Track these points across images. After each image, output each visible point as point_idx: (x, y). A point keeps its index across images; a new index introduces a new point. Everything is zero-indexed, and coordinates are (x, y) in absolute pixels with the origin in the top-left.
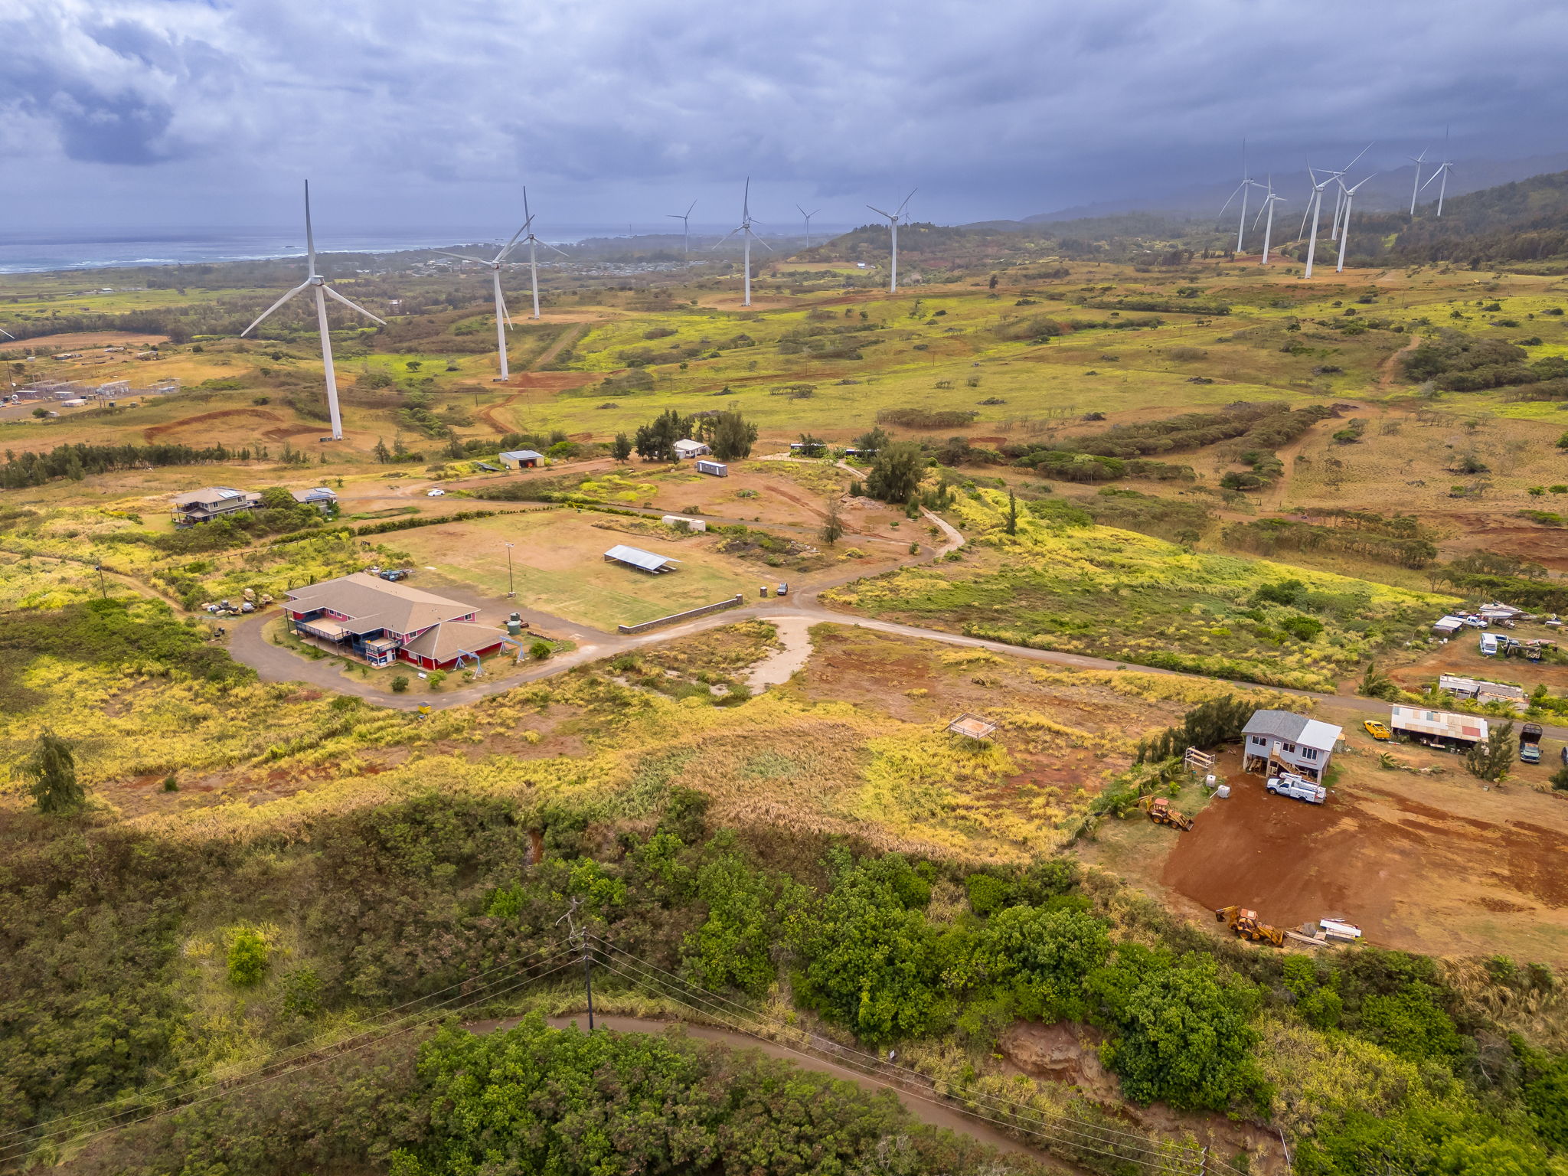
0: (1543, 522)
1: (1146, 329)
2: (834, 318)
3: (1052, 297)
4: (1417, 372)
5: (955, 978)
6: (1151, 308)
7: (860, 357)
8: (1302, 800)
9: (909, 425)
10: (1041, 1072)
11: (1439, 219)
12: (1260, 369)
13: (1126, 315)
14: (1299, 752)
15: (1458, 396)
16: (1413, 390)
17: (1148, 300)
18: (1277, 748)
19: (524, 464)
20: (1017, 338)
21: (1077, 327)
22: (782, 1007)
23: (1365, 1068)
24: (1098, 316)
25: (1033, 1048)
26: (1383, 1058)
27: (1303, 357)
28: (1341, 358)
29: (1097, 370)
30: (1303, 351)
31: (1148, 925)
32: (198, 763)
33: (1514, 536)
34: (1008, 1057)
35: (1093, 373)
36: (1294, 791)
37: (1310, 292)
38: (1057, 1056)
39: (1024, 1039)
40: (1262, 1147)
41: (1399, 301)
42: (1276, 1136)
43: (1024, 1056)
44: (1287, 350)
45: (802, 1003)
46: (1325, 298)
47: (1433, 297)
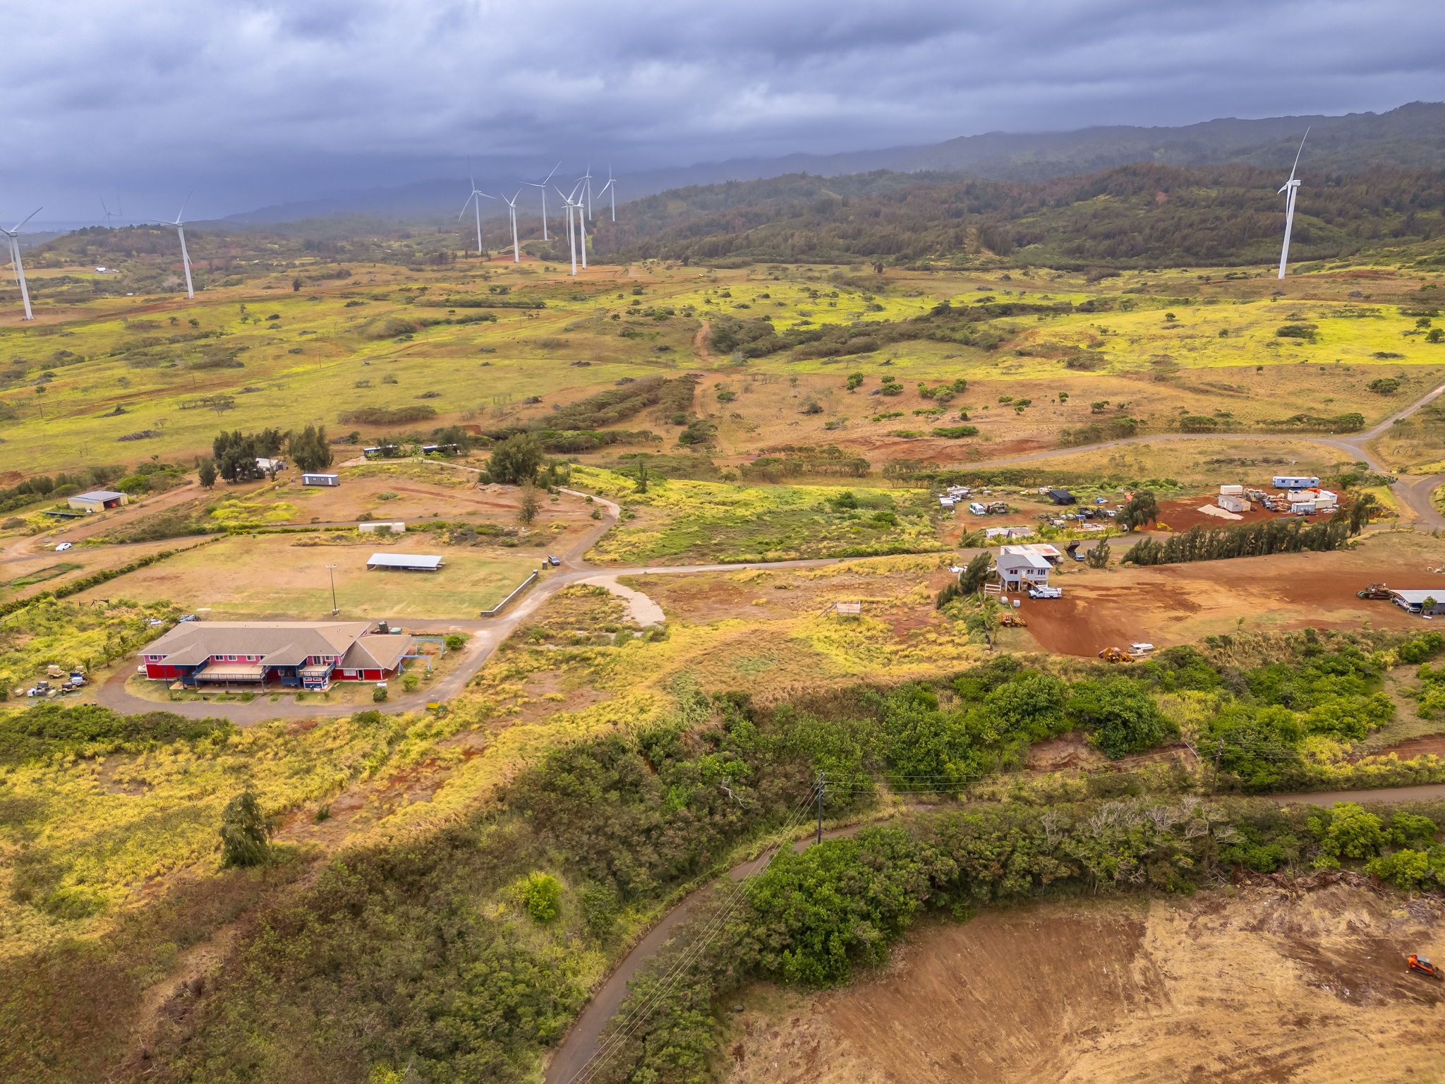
0: (906, 437)
1: (485, 323)
2: (158, 327)
3: (376, 298)
4: (723, 346)
5: (990, 736)
6: (477, 304)
7: (241, 365)
8: (1051, 597)
9: (376, 423)
10: (1056, 767)
11: (616, 224)
12: (615, 351)
13: (461, 313)
14: (1036, 572)
15: (757, 361)
16: (726, 360)
17: (469, 298)
18: (1024, 574)
19: (108, 505)
20: (381, 337)
21: (426, 324)
22: (888, 797)
23: (1199, 702)
24: (440, 314)
25: (1047, 757)
26: (1201, 695)
27: (638, 340)
28: (666, 339)
29: (490, 361)
30: (637, 335)
31: (1076, 671)
32: (316, 793)
33: (894, 448)
34: (1033, 768)
35: (487, 364)
36: (1047, 594)
37: (594, 288)
38: (1063, 755)
39: (1039, 754)
40: (1181, 754)
41: (661, 292)
42: (1184, 746)
43: (1044, 763)
44: (623, 335)
45: (898, 788)
46: (607, 291)
47: (679, 288)
